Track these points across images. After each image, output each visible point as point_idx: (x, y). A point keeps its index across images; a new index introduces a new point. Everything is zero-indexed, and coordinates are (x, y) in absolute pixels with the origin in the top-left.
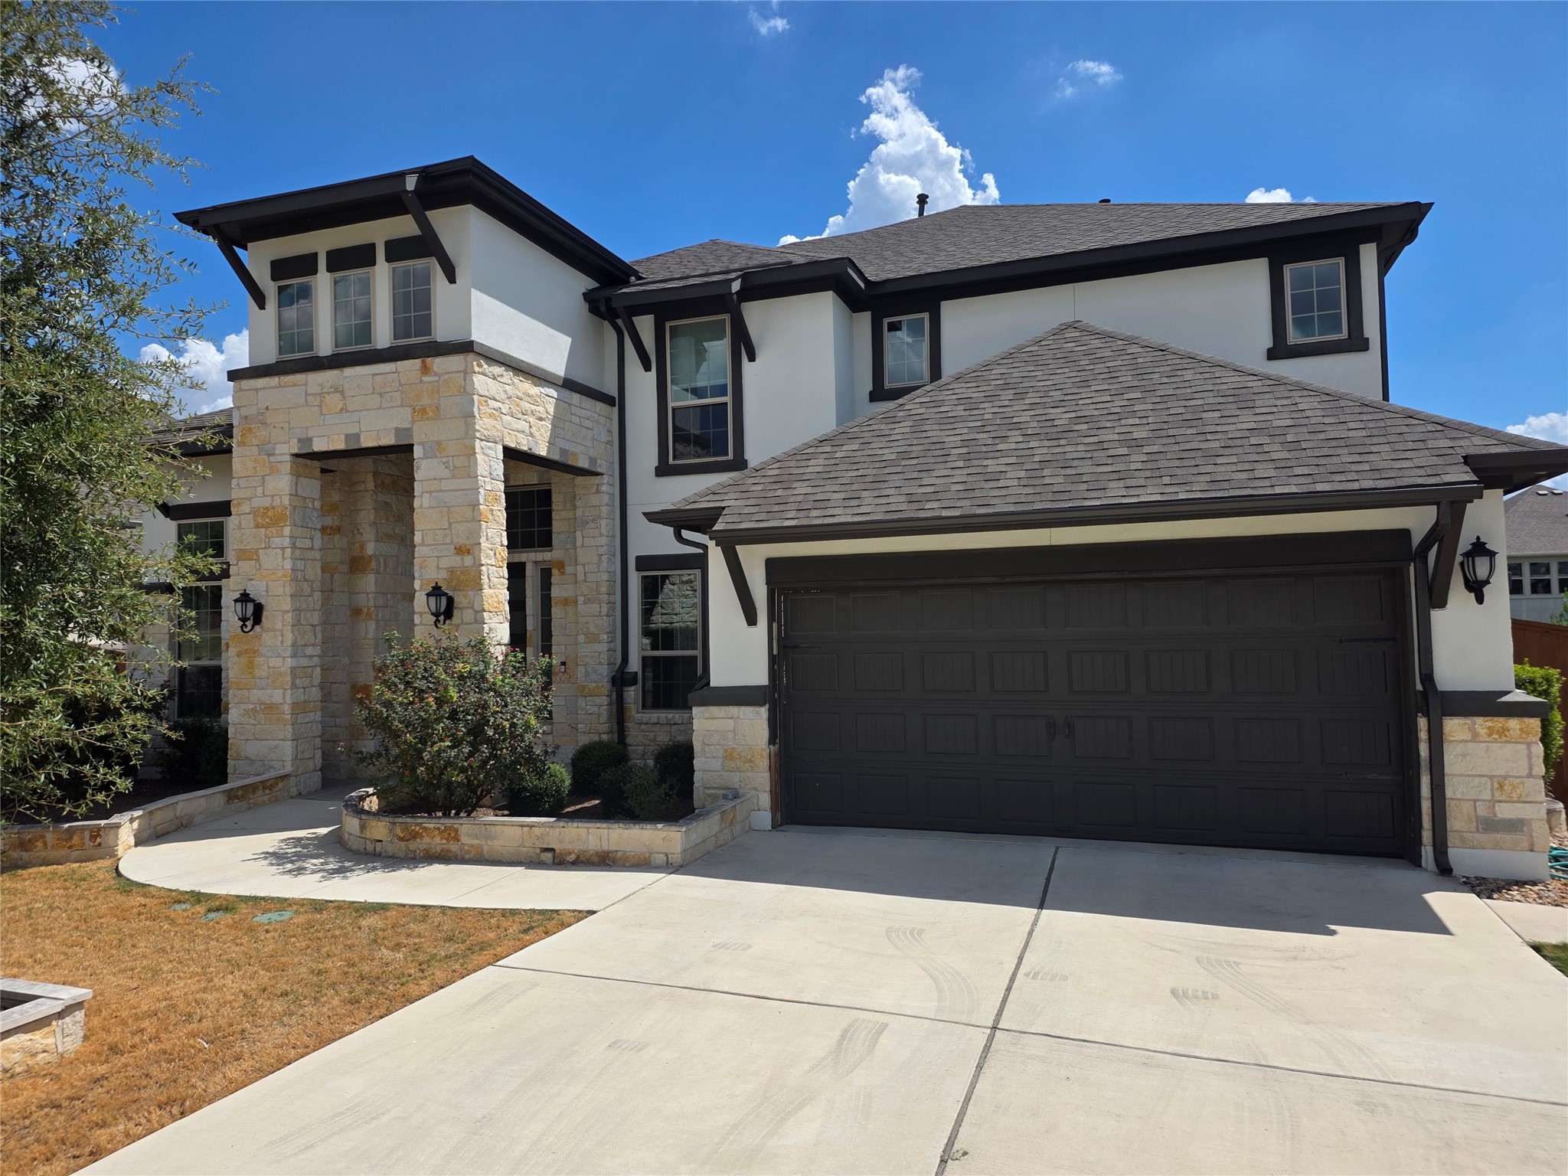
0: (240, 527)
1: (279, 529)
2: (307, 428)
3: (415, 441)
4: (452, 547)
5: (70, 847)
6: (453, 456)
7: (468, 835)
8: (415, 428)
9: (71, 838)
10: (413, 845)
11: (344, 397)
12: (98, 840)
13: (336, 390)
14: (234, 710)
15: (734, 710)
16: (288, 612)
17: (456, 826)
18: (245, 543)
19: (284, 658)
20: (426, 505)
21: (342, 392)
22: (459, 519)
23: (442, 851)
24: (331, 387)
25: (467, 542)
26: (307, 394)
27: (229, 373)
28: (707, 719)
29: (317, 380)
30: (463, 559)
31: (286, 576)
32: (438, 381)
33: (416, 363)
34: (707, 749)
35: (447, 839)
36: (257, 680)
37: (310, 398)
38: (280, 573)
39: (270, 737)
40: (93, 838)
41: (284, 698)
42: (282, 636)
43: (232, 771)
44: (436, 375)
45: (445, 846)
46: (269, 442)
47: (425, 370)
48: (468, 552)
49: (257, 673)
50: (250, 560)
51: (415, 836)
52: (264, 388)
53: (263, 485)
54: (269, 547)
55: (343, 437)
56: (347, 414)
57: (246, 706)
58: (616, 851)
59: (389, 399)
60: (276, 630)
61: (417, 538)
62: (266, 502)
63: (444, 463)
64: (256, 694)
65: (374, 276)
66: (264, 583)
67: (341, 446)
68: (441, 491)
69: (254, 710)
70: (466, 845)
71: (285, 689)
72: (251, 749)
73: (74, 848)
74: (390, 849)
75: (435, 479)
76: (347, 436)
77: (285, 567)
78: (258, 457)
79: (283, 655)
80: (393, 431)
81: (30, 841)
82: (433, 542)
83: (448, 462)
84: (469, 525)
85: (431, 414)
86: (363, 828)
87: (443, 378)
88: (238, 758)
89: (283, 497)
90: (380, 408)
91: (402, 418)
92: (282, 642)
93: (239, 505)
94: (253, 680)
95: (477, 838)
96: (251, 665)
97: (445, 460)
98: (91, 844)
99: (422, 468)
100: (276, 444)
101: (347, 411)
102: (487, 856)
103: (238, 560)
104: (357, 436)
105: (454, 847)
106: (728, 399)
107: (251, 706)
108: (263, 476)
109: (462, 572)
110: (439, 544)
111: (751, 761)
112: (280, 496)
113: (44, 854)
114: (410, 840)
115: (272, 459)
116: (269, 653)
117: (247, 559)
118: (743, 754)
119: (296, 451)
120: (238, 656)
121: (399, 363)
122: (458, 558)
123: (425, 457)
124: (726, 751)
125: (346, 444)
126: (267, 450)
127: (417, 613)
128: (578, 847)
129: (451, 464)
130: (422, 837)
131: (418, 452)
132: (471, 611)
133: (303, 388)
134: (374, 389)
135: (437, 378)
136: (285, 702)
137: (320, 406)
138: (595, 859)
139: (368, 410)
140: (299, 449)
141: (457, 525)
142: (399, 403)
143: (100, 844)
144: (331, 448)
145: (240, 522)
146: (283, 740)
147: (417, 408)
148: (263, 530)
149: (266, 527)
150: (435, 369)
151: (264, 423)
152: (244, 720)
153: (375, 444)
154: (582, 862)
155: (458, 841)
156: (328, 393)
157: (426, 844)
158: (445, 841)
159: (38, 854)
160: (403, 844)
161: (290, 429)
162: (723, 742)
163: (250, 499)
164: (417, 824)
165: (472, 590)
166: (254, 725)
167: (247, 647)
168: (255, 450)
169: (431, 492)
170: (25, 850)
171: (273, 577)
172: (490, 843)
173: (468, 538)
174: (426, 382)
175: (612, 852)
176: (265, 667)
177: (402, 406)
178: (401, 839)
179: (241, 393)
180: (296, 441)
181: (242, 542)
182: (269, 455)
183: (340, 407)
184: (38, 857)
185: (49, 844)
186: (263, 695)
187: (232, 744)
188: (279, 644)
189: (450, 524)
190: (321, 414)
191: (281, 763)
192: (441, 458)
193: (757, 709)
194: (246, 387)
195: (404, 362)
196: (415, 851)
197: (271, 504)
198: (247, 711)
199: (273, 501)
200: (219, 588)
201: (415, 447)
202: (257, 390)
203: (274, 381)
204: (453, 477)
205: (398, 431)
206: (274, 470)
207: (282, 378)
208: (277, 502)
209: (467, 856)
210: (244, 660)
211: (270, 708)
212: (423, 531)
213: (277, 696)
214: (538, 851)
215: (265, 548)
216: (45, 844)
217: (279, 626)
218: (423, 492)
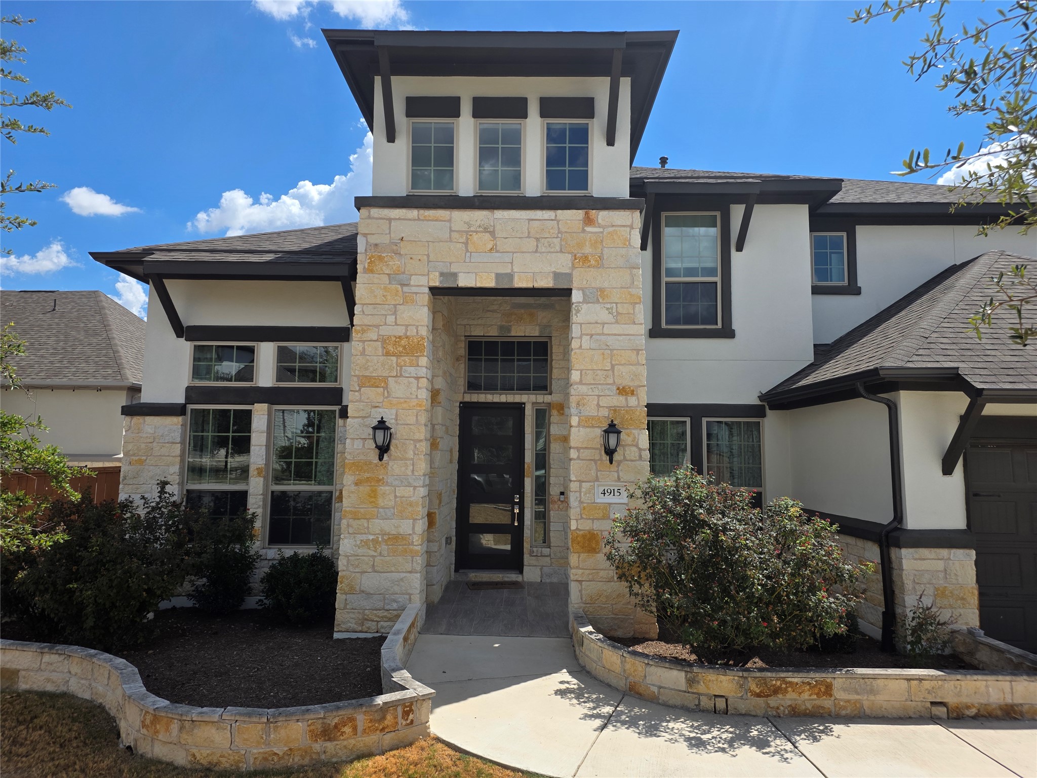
0: (363, 353)
1: (414, 358)
2: (451, 263)
3: (575, 285)
4: (615, 388)
5: (383, 730)
6: (616, 303)
7: (844, 690)
8: (576, 273)
9: (384, 718)
10: (773, 701)
11: (494, 238)
12: (411, 717)
13: (486, 230)
14: (346, 541)
15: (944, 552)
16: (421, 441)
17: (828, 680)
18: (371, 369)
19: (415, 487)
20: (585, 346)
21: (492, 233)
22: (622, 363)
23: (813, 707)
24: (480, 226)
25: (631, 384)
26: (451, 231)
27: (357, 199)
28: (916, 559)
29: (460, 217)
30: (626, 399)
31: (420, 406)
32: (602, 232)
33: (579, 214)
34: (917, 587)
35: (817, 694)
36: (381, 510)
37: (455, 235)
38: (414, 402)
39: (393, 569)
40: (406, 714)
41: (413, 528)
42: (413, 465)
43: (342, 606)
44: (599, 227)
45: (814, 702)
46: (404, 273)
47: (588, 221)
48: (632, 393)
49: (381, 502)
50: (377, 387)
51: (776, 691)
52: (399, 219)
53: (395, 313)
54: (401, 376)
55: (493, 275)
56: (497, 255)
57: (364, 537)
58: (1021, 705)
59: (546, 244)
60: (406, 459)
61: (575, 376)
62: (400, 331)
63: (607, 309)
64: (378, 525)
65: (525, 128)
66: (394, 411)
67: (491, 284)
68: (603, 334)
69: (375, 541)
70: (841, 700)
71: (415, 520)
72: (369, 582)
73: (386, 730)
74: (743, 707)
75: (597, 323)
76: (498, 276)
77: (419, 397)
78: (389, 286)
79: (415, 484)
80: (552, 275)
81: (336, 726)
82: (593, 382)
83: (612, 308)
84: (633, 368)
85: (593, 262)
86: (691, 682)
87: (606, 231)
88: (351, 591)
89: (420, 328)
90: (536, 251)
91: (563, 263)
92: (413, 471)
93: (363, 331)
94: (376, 510)
95: (858, 694)
96: (373, 494)
97: (609, 306)
98: (404, 723)
99: (582, 311)
100: (412, 275)
101: (497, 252)
102: (868, 712)
103: (360, 387)
104: (510, 276)
105: (827, 703)
106: (718, 279)
107: (371, 537)
108: (395, 305)
109: (627, 411)
110: (599, 384)
111: (963, 599)
112: (417, 327)
113: (353, 742)
114: (770, 696)
115: (406, 289)
116: (397, 483)
117: (372, 386)
118: (956, 592)
119: (437, 284)
120: (356, 484)
121: (559, 212)
122: (622, 399)
123: (586, 301)
124: (937, 589)
125: (497, 282)
126: (400, 279)
127: (574, 448)
128: (978, 700)
129: (614, 310)
130: (785, 691)
131: (576, 296)
132: (634, 449)
133: (448, 224)
134: (529, 233)
135: (601, 230)
136: (414, 533)
137: (466, 244)
138: (999, 713)
139: (523, 252)
140: (441, 282)
141: (620, 367)
142: (558, 248)
143: (412, 721)
144: (479, 285)
145: (364, 348)
146: (410, 572)
147: (578, 255)
148: (394, 359)
149: (398, 356)
150: (600, 221)
151: (398, 254)
152: (360, 551)
153: (530, 285)
154: (983, 716)
155: (831, 695)
156: (476, 232)
157: (791, 700)
158: (815, 697)
159: (345, 743)
160: (761, 701)
161: (429, 261)
162: (934, 581)
163: (377, 326)
164: (777, 679)
165: (635, 429)
166: (373, 556)
167: (367, 475)
168: (385, 279)
169: (592, 336)
170: (330, 740)
171: (405, 405)
172: (872, 698)
173: (633, 380)
174: (589, 232)
175: (1017, 705)
176: (392, 497)
177: (561, 251)
178: (758, 695)
179: (370, 221)
180: (437, 274)
181: (366, 369)
182: (403, 285)
183: (490, 246)
184: (345, 747)
185: (360, 729)
186: (389, 526)
187: (343, 577)
188: (410, 473)
189: (613, 366)
190: (467, 251)
191: (408, 597)
192: (605, 303)
193: (967, 551)
194: (376, 215)
195: (565, 211)
196: (778, 708)
197: (406, 334)
198: (366, 543)
199: (406, 330)
200: (249, 413)
201: (573, 292)
202: (390, 220)
203: (413, 213)
204: (617, 322)
205: (557, 275)
206: (408, 300)
207: (422, 211)
208: (412, 332)
209: (843, 713)
210: (365, 489)
211: (395, 539)
212: (581, 371)
213: (405, 527)
214: (929, 705)
215: (397, 376)
216: (355, 729)
217: (410, 454)
218: (582, 335)
